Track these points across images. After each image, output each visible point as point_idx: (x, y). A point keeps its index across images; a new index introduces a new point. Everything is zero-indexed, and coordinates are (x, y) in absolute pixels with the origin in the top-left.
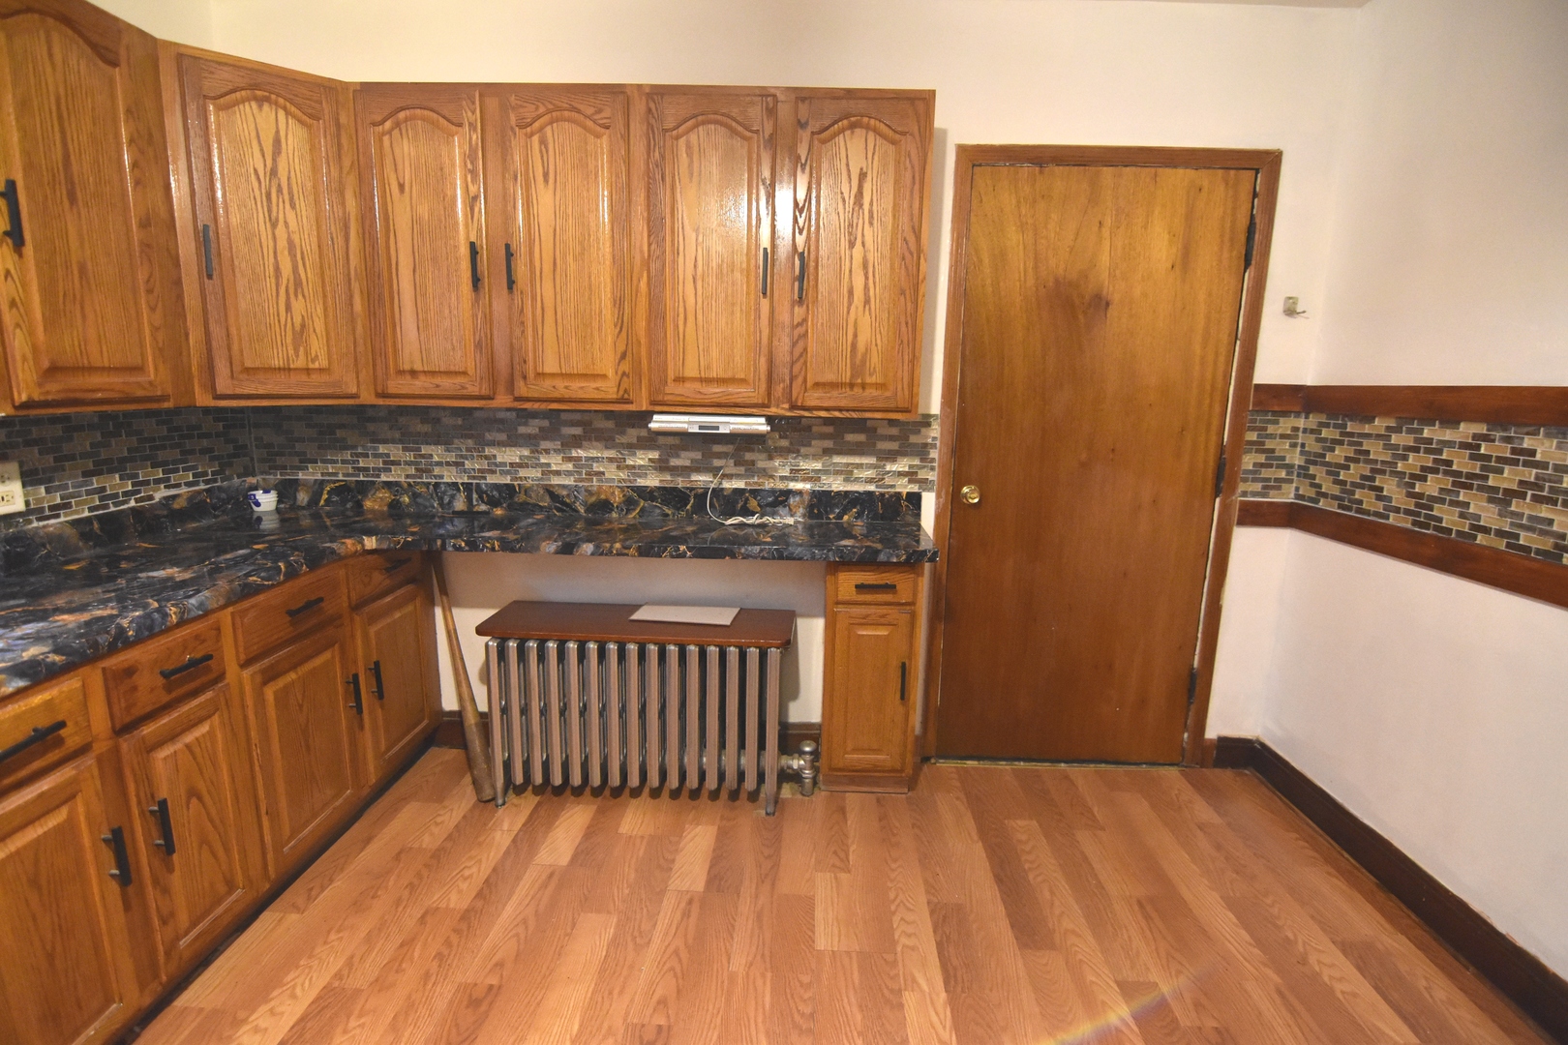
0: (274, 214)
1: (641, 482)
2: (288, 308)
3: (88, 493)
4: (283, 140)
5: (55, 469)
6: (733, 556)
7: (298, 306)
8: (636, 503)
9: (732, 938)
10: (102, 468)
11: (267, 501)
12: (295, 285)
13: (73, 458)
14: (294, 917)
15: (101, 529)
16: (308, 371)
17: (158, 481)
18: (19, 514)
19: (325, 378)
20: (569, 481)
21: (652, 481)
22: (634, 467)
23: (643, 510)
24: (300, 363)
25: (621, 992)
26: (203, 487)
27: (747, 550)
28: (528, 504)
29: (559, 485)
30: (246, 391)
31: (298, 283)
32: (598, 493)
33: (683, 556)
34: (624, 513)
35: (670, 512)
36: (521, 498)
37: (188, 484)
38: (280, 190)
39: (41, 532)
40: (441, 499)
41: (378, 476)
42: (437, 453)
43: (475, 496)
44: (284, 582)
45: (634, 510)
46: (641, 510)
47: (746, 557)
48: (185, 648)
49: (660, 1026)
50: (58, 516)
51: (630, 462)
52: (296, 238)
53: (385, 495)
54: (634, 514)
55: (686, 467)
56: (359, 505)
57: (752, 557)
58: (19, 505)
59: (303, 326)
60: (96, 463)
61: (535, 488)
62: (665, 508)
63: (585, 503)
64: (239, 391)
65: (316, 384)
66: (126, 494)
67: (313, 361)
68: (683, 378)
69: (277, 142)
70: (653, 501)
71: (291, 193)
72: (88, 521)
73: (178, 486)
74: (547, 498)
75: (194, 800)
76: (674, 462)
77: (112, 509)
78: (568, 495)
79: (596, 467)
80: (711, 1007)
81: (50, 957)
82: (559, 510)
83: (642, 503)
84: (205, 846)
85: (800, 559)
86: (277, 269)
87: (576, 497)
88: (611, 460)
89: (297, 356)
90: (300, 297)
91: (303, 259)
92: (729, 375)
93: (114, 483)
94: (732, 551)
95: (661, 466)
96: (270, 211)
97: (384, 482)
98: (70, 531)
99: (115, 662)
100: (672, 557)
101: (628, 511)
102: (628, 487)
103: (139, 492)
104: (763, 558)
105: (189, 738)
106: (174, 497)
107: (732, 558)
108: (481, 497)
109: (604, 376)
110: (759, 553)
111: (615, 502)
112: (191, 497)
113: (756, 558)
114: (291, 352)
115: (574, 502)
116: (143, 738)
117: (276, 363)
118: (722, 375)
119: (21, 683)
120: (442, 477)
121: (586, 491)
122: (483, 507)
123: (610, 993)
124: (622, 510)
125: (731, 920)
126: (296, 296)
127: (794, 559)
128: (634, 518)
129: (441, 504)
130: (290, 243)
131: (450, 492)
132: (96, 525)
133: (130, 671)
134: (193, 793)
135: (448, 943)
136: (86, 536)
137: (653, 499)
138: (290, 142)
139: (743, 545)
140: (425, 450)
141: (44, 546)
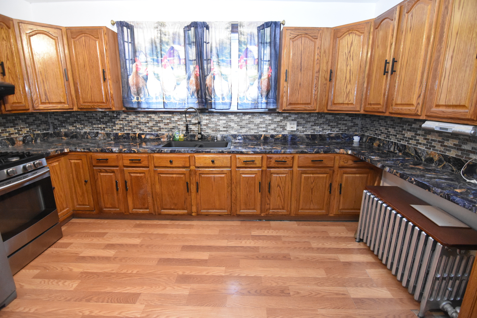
0: (348, 63)
1: (447, 153)
2: (346, 88)
3: (311, 129)
4: (353, 42)
5: (305, 124)
6: (429, 190)
7: (349, 87)
8: (442, 162)
9: (333, 309)
10: (315, 124)
11: (356, 139)
12: (349, 81)
13: (310, 122)
14: (296, 225)
15: (311, 137)
16: (348, 104)
17: (329, 129)
18: (295, 131)
19: (352, 106)
20: (423, 148)
21: (452, 154)
22: (447, 146)
23: (444, 165)
24: (346, 102)
25: (298, 283)
26: (341, 132)
27: (435, 189)
28: (409, 153)
29: (419, 148)
30: (333, 109)
31: (350, 81)
32: (430, 154)
33: (412, 182)
34: (437, 165)
35: (455, 170)
36: (407, 151)
37: (337, 131)
38: (350, 56)
39: (299, 135)
40: (388, 146)
41: (378, 136)
42: (392, 131)
43: (396, 147)
44: (314, 153)
45: (441, 165)
46: (443, 165)
47: (434, 193)
48: (283, 158)
49: (290, 293)
50: (304, 133)
51: (445, 144)
52: (352, 68)
53: (378, 142)
54: (441, 166)
55: (469, 150)
56: (373, 144)
57: (436, 193)
58: (295, 129)
59: (349, 92)
60: (314, 124)
61: (412, 148)
62: (453, 167)
63: (425, 158)
64: (332, 109)
65: (350, 107)
66: (320, 131)
67: (349, 101)
68: (439, 105)
69: (352, 43)
70: (449, 163)
71: (353, 57)
72: (309, 135)
73: (334, 131)
74: (414, 152)
75: (278, 187)
76: (464, 147)
77: (316, 133)
78: (421, 153)
79: (433, 144)
80: (300, 305)
81: (247, 195)
82: (417, 158)
83: (445, 163)
84: (279, 197)
85: (458, 204)
86: (346, 78)
87: (423, 154)
88: (439, 142)
89: (346, 100)
90: (350, 84)
91: (352, 74)
92: (458, 103)
93: (317, 128)
94: (429, 187)
95: (458, 147)
96: (347, 63)
97: (379, 139)
98: (304, 136)
99: (269, 156)
100: (409, 181)
101: (439, 165)
102: (441, 154)
103: (323, 131)
104: (441, 196)
105: (280, 175)
106: (331, 134)
107: (429, 191)
108: (397, 148)
109: (413, 105)
110: (440, 193)
111: (435, 159)
112: (336, 135)
113: (438, 195)
114: (345, 99)
115: (422, 156)
116: (271, 170)
117: (341, 102)
118: (454, 103)
119: (252, 153)
120: (391, 139)
121: (427, 153)
122: (397, 151)
123: (297, 281)
124: (437, 164)
125: (342, 307)
126: (349, 84)
127: (455, 203)
128: (440, 168)
129: (388, 148)
130: (350, 70)
131: (391, 145)
132: (310, 136)
133: (271, 158)
134: (278, 185)
135: (300, 248)
136: (307, 138)
137: (449, 162)
138: (355, 42)
139: (435, 187)
140: (390, 130)
141: (299, 138)
